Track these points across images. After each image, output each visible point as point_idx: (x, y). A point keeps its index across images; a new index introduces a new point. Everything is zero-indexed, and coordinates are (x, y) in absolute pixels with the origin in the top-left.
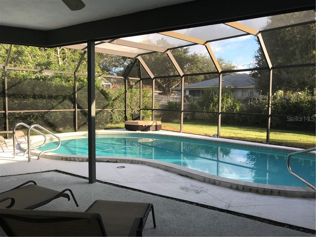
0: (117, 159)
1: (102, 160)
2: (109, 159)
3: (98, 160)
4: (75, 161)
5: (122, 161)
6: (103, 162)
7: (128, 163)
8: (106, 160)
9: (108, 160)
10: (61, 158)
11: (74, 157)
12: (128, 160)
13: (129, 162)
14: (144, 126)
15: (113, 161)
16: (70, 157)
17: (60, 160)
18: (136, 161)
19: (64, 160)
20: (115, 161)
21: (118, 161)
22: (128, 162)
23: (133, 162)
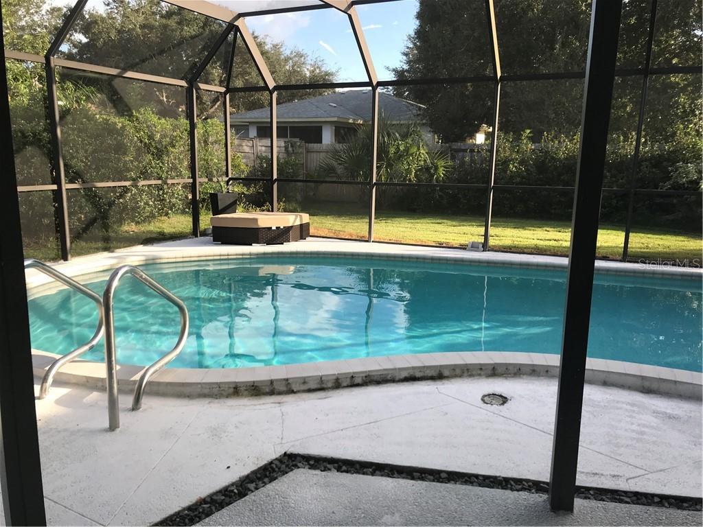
0: (441, 366)
1: (389, 377)
2: (414, 368)
3: (375, 378)
4: (293, 392)
5: (458, 372)
6: (393, 381)
7: (480, 375)
8: (404, 374)
9: (411, 372)
10: (232, 390)
11: (287, 380)
12: (480, 364)
13: (482, 373)
14: (274, 228)
15: (429, 373)
16: (272, 382)
17: (228, 396)
18: (510, 368)
19: (246, 396)
20: (434, 373)
21: (446, 373)
22: (479, 372)
23: (500, 370)
